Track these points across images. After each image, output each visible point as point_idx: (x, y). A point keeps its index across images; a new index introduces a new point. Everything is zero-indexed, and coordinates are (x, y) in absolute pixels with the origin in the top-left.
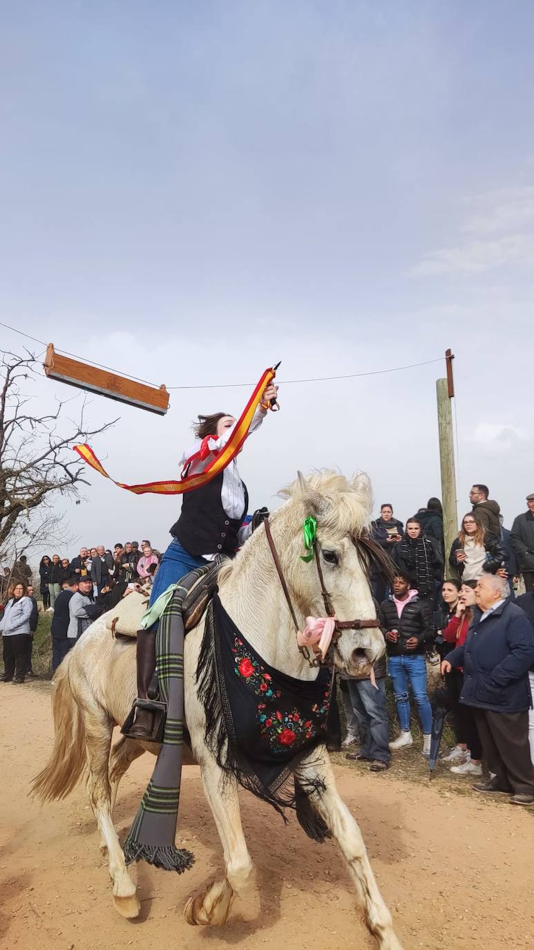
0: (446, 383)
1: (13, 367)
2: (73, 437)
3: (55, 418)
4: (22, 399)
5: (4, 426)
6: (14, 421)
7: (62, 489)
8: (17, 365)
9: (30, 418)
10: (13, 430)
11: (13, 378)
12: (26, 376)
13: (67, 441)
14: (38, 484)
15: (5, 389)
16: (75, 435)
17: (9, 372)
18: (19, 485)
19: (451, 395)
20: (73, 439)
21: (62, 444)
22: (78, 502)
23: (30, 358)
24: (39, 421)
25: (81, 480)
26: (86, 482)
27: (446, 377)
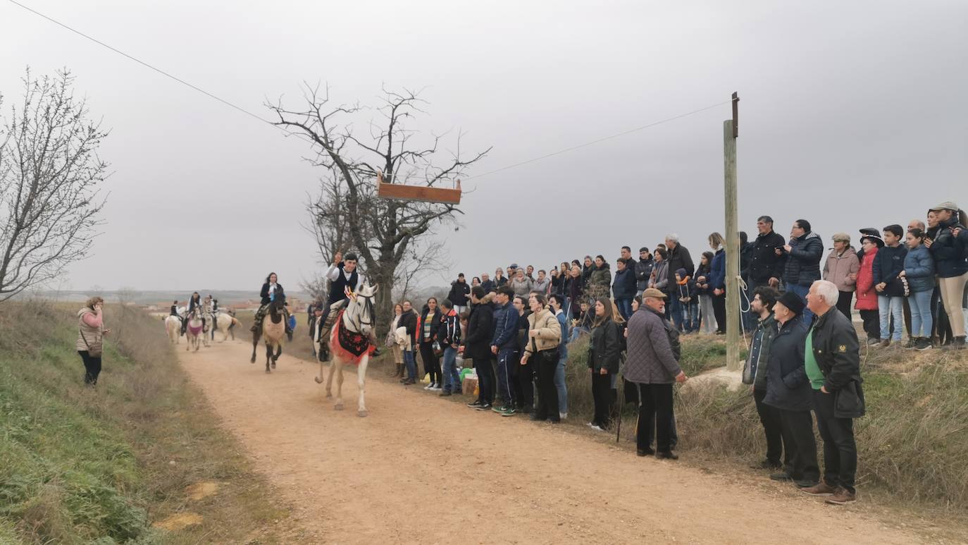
0: (731, 124)
1: (396, 106)
2: (452, 167)
3: (433, 152)
4: (407, 134)
5: (392, 161)
6: (400, 155)
7: (440, 218)
8: (400, 104)
9: (413, 153)
10: (400, 163)
11: (396, 117)
12: (407, 114)
13: (446, 172)
14: (423, 214)
15: (391, 127)
16: (453, 165)
17: (394, 110)
18: (406, 214)
19: (735, 136)
20: (451, 169)
21: (442, 174)
22: (457, 229)
23: (410, 96)
24: (420, 155)
25: (456, 209)
26: (460, 211)
27: (732, 118)
